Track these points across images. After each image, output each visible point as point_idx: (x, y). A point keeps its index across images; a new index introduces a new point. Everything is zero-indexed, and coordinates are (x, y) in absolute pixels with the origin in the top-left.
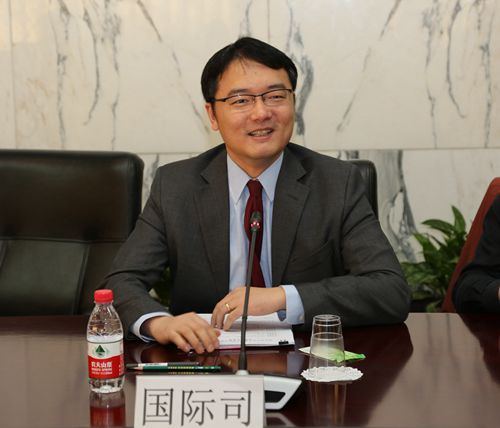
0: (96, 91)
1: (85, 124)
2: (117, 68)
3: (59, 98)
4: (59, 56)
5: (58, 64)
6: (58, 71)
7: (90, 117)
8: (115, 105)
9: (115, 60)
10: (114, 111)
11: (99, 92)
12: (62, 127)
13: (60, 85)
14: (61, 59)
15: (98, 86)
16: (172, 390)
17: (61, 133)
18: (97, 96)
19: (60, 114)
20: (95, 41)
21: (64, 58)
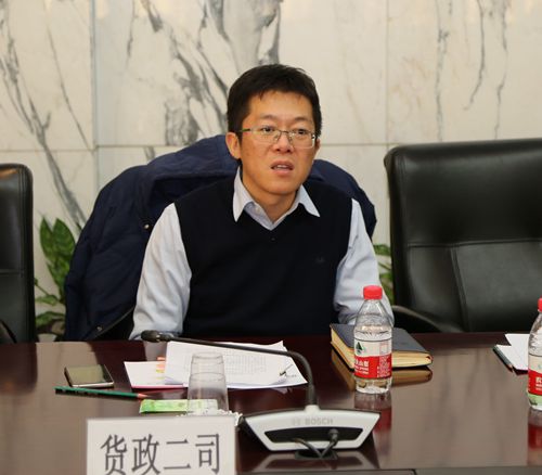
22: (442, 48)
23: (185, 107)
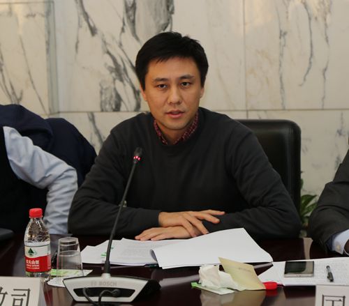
0: (310, 59)
1: (301, 85)
2: (327, 41)
3: (280, 65)
4: (281, 31)
5: (280, 38)
6: (280, 43)
7: (305, 79)
8: (325, 70)
9: (326, 34)
10: (324, 74)
11: (312, 60)
12: (282, 88)
13: (281, 55)
14: (283, 34)
15: (312, 55)
16: (344, 297)
17: (281, 93)
18: (310, 63)
19: (281, 78)
20: (310, 19)
21: (285, 34)
22: (283, 43)
23: (112, 86)
